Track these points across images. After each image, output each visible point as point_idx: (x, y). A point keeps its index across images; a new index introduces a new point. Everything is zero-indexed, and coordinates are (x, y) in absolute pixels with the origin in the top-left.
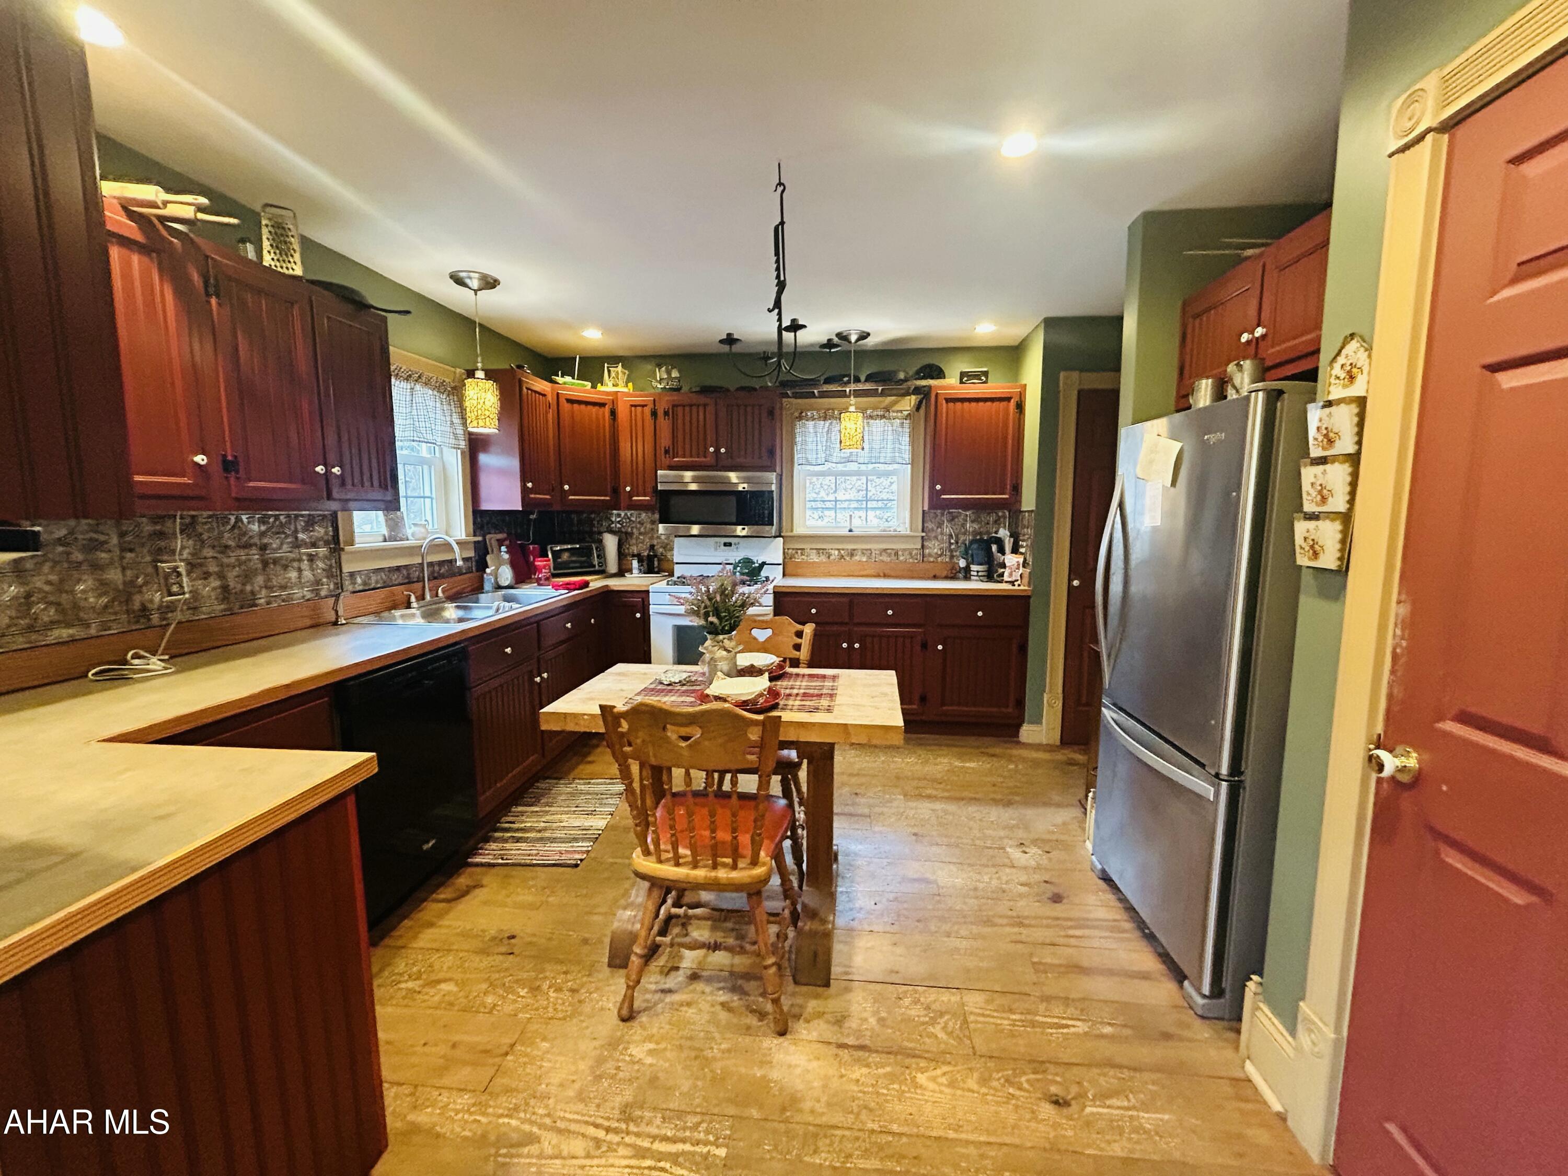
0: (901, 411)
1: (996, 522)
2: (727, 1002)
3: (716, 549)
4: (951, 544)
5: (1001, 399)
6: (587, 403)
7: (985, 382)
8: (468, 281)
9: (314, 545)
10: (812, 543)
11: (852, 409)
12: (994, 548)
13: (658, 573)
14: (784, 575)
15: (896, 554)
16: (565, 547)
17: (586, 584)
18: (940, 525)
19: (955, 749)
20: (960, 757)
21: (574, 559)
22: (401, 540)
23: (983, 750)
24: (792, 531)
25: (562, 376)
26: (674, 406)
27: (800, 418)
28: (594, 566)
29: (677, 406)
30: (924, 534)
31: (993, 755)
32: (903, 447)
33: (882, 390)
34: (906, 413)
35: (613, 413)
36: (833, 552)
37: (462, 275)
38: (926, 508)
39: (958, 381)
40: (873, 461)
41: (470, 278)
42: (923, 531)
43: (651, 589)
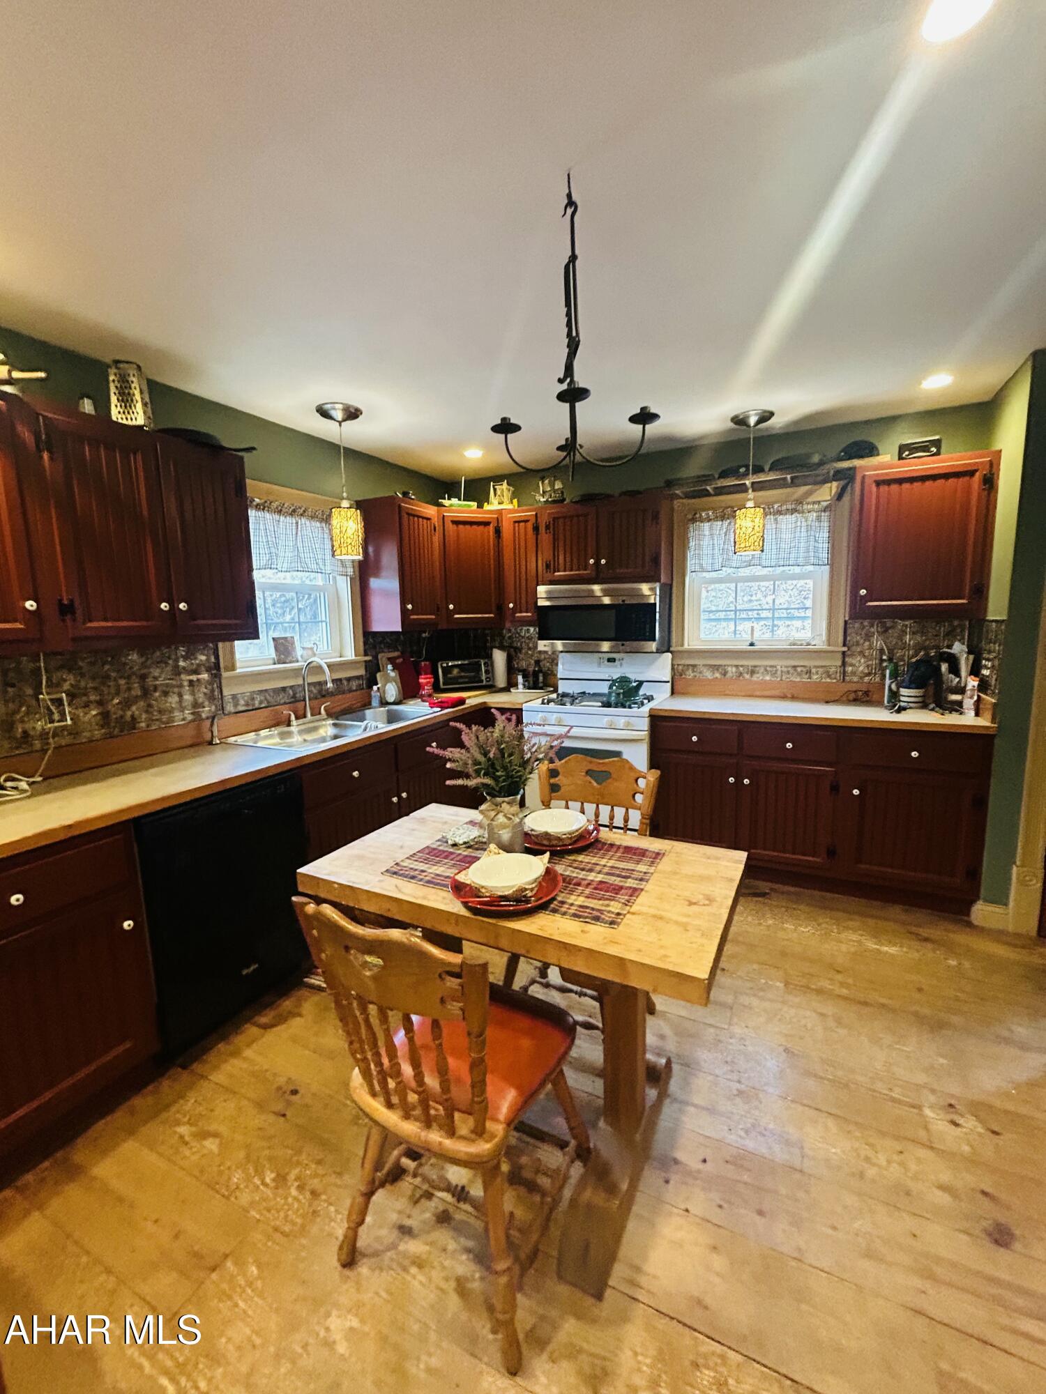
0: (819, 502)
1: (947, 634)
2: (467, 1279)
3: (599, 665)
4: (882, 661)
5: (957, 475)
6: (471, 523)
7: (938, 453)
8: (333, 413)
9: (196, 672)
10: (704, 658)
11: (750, 504)
12: (944, 667)
13: (541, 688)
14: (673, 693)
15: (809, 672)
16: (456, 663)
17: (462, 701)
18: (868, 637)
19: (871, 922)
20: (876, 935)
21: (463, 674)
22: (290, 662)
23: (914, 929)
24: (682, 645)
25: (449, 499)
26: (554, 519)
27: (694, 520)
28: (482, 681)
29: (558, 518)
30: (845, 649)
31: (926, 940)
32: (821, 545)
33: (792, 479)
34: (825, 504)
35: (498, 531)
36: (729, 669)
37: (327, 407)
38: (847, 619)
39: (897, 458)
40: (782, 563)
41: (334, 409)
42: (844, 645)
43: (525, 707)
